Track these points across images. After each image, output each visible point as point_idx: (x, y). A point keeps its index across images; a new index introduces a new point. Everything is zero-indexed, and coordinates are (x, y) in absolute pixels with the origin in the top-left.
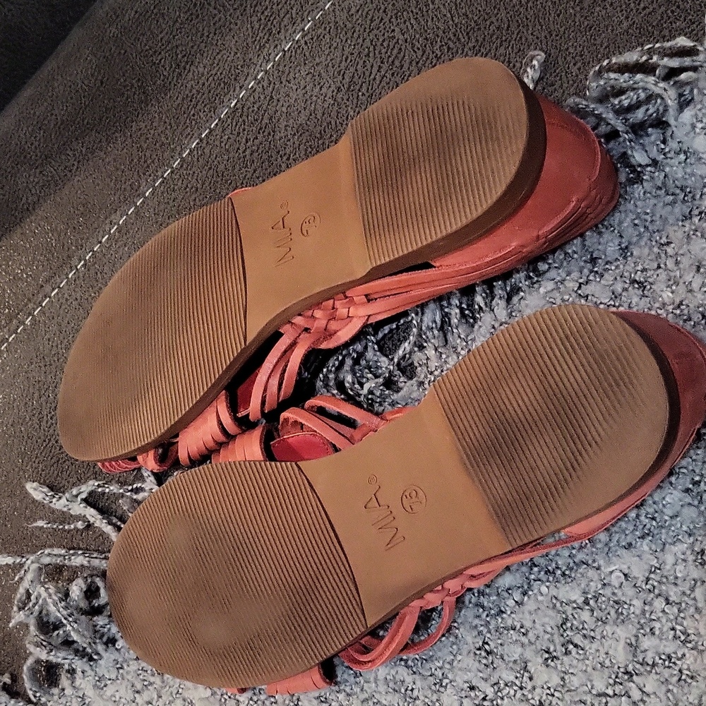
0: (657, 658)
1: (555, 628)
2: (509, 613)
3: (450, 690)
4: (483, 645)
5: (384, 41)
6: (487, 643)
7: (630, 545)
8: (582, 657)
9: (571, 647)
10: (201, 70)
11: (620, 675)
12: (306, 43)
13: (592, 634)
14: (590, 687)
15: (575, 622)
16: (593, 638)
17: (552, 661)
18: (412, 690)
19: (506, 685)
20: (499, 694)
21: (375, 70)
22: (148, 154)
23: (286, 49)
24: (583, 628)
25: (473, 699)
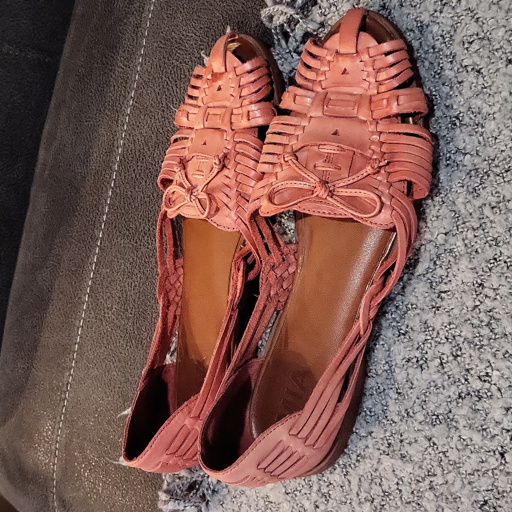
0: (489, 265)
1: (429, 291)
2: (401, 304)
3: (397, 370)
4: (399, 332)
5: (171, 71)
6: (401, 329)
7: (437, 217)
8: (451, 296)
9: (443, 295)
10: (95, 155)
11: (477, 289)
12: (136, 102)
13: (449, 279)
14: (466, 308)
15: (437, 280)
16: (450, 281)
17: (438, 310)
18: (379, 388)
19: (424, 344)
20: (424, 352)
21: (174, 88)
22: (91, 216)
23: (129, 113)
24: (442, 280)
25: (412, 366)
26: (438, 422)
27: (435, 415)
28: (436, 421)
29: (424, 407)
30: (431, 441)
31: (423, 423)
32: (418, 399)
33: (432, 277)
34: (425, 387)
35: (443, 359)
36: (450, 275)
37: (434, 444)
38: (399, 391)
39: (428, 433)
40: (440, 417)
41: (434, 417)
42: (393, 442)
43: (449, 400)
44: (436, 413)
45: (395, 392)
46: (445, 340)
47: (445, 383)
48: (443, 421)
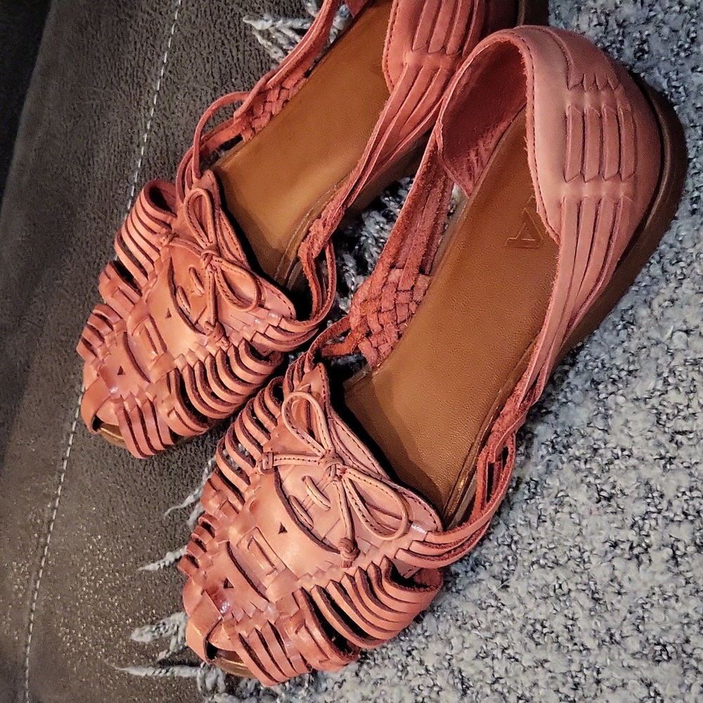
1: (654, 429)
2: (603, 446)
3: (594, 560)
4: (599, 495)
5: (229, 22)
6: (602, 490)
7: (672, 301)
8: (695, 440)
9: (679, 437)
10: (102, 156)
12: (170, 72)
13: (691, 411)
15: (669, 411)
16: (694, 414)
17: (671, 464)
18: (560, 586)
19: (644, 519)
20: (643, 533)
21: (234, 53)
23: (158, 89)
24: (678, 412)
25: (621, 556)
26: (665, 657)
27: (659, 644)
28: (661, 655)
29: (641, 627)
30: (652, 688)
31: (638, 656)
32: (630, 613)
33: (660, 405)
34: (643, 594)
35: (678, 549)
36: (694, 403)
37: (657, 694)
38: (596, 596)
39: (648, 675)
40: (669, 648)
41: (658, 648)
42: (583, 681)
43: (685, 621)
44: (661, 641)
45: (590, 596)
46: (683, 516)
47: (680, 592)
48: (674, 656)
